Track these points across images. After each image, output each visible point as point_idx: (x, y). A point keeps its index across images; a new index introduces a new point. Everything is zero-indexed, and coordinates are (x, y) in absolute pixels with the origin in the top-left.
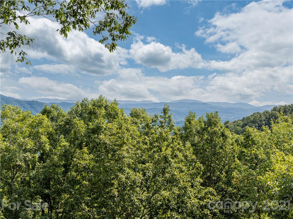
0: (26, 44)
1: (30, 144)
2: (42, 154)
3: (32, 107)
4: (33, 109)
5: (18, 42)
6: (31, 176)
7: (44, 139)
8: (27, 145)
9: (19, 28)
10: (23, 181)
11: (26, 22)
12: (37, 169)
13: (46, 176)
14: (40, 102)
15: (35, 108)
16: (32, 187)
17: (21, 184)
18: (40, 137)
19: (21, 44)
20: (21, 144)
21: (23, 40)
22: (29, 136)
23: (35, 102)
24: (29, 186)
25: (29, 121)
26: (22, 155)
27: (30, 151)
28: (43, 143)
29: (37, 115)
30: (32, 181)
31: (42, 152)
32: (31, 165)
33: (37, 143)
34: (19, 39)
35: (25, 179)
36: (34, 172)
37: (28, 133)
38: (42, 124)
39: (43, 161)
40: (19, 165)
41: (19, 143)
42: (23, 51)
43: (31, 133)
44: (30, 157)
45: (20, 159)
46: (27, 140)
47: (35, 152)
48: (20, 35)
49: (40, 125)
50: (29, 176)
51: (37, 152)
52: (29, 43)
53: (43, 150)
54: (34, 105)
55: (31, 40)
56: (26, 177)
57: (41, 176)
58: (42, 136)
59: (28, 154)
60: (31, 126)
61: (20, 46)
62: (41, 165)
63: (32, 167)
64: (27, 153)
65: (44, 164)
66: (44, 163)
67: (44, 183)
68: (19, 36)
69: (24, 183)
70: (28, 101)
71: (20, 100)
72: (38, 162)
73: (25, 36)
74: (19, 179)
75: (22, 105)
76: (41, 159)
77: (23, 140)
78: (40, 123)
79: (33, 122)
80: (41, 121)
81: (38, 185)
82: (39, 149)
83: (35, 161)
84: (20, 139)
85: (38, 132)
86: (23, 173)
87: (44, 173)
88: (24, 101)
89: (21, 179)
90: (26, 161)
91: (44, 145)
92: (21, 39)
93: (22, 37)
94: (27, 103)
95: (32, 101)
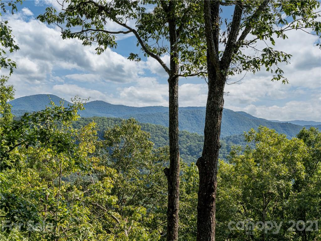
0: (282, 61)
1: (284, 171)
2: (297, 183)
3: (285, 130)
4: (286, 132)
5: (275, 59)
6: (284, 206)
7: (300, 165)
8: (281, 172)
9: (275, 44)
10: (275, 211)
11: (284, 37)
12: (291, 198)
13: (301, 207)
14: (294, 124)
15: (288, 131)
16: (285, 218)
17: (273, 214)
18: (295, 164)
19: (278, 61)
20: (274, 170)
21: (280, 57)
22: (283, 162)
23: (288, 124)
24: (282, 217)
25: (284, 146)
26: (275, 183)
27: (283, 178)
28: (298, 170)
29: (292, 139)
30: (285, 212)
31: (296, 180)
32: (284, 194)
33: (292, 170)
34: (275, 56)
35: (277, 209)
36: (288, 201)
37: (282, 159)
38: (298, 149)
39: (298, 190)
40: (272, 193)
41: (272, 169)
42: (279, 69)
43: (285, 159)
44: (284, 185)
45: (273, 187)
46: (281, 166)
47: (289, 179)
48: (276, 51)
49: (296, 150)
50: (282, 206)
51: (291, 179)
52: (286, 59)
53: (298, 178)
54: (287, 128)
55: (288, 56)
56: (279, 206)
57: (295, 206)
58: (297, 162)
59: (282, 181)
60: (287, 151)
61: (276, 63)
62: (296, 194)
63: (286, 195)
64: (280, 181)
65: (298, 194)
66: (299, 192)
67: (299, 214)
68: (276, 53)
69: (276, 213)
70: (281, 123)
71: (272, 121)
72: (293, 191)
73: (282, 52)
74: (271, 208)
75: (274, 127)
76: (296, 187)
77: (276, 166)
78: (296, 148)
79: (288, 146)
80: (298, 146)
81: (292, 216)
82: (293, 176)
83: (288, 189)
84: (273, 165)
85: (293, 158)
86: (275, 202)
87: (298, 203)
88: (277, 123)
89: (274, 208)
90: (279, 189)
91: (300, 172)
92: (277, 56)
93: (278, 53)
94: (279, 125)
95: (285, 123)
